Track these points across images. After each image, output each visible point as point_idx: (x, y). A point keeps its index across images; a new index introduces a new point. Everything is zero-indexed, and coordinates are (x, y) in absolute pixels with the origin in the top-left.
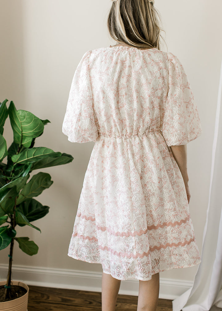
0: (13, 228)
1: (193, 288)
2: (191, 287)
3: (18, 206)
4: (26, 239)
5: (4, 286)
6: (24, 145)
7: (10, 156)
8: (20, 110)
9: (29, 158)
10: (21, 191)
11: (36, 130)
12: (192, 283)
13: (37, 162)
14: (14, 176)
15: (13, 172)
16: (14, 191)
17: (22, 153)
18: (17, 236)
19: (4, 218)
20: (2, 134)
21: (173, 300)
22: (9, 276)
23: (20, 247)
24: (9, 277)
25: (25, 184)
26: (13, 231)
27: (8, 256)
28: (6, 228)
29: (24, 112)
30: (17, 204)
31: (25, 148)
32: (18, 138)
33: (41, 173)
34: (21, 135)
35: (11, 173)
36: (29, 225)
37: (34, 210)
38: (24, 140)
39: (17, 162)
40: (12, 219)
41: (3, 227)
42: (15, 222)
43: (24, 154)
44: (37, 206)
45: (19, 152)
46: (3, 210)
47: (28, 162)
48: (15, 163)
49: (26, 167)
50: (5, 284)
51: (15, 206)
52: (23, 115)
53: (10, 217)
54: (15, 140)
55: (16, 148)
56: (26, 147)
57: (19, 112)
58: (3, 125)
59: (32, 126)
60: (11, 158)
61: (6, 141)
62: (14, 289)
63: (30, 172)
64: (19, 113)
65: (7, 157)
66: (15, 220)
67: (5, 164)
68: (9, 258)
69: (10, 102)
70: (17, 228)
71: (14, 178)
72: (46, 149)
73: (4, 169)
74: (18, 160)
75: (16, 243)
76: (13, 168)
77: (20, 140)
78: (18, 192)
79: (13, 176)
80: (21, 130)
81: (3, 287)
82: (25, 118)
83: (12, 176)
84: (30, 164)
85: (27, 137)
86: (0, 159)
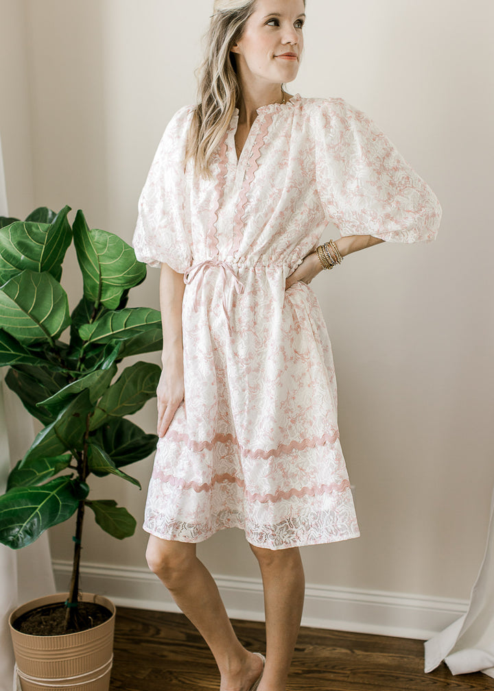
0: (82, 479)
1: (468, 615)
2: (465, 612)
3: (93, 433)
4: (111, 504)
5: (64, 603)
6: (104, 304)
7: (76, 327)
8: (97, 230)
9: (114, 332)
10: (99, 400)
11: (128, 274)
12: (467, 605)
13: (132, 340)
14: (84, 370)
15: (83, 360)
16: (84, 400)
17: (102, 319)
18: (90, 498)
19: (64, 458)
20: (59, 280)
21: (426, 641)
22: (74, 581)
23: (98, 521)
24: (73, 584)
25: (109, 387)
26: (82, 486)
27: (71, 539)
28: (67, 479)
29: (103, 234)
30: (91, 428)
31: (108, 310)
32: (93, 288)
33: (141, 363)
34: (98, 283)
35: (79, 363)
36: (117, 474)
37: (128, 442)
38: (106, 293)
39: (90, 339)
40: (80, 462)
41: (62, 477)
42: (87, 467)
43: (105, 323)
44: (133, 436)
45: (94, 318)
46: (61, 441)
47: (115, 340)
48: (86, 342)
49: (110, 350)
50: (65, 600)
51: (88, 433)
52: (101, 240)
53: (75, 457)
54: (87, 293)
55: (89, 309)
56: (110, 308)
57: (93, 233)
58: (61, 261)
59: (121, 264)
60: (77, 330)
61: (66, 296)
62: (84, 609)
63: (118, 361)
64: (95, 236)
65: (69, 328)
66: (87, 462)
67: (65, 345)
68: (73, 543)
69: (76, 212)
70: (91, 479)
71: (84, 374)
72: (151, 311)
73: (63, 354)
74: (92, 335)
75: (89, 513)
76: (82, 351)
77: (98, 292)
78: (92, 403)
79: (81, 370)
80: (99, 273)
81: (61, 605)
82: (105, 248)
83: (80, 368)
84: (116, 343)
85: (112, 288)
86: (55, 333)
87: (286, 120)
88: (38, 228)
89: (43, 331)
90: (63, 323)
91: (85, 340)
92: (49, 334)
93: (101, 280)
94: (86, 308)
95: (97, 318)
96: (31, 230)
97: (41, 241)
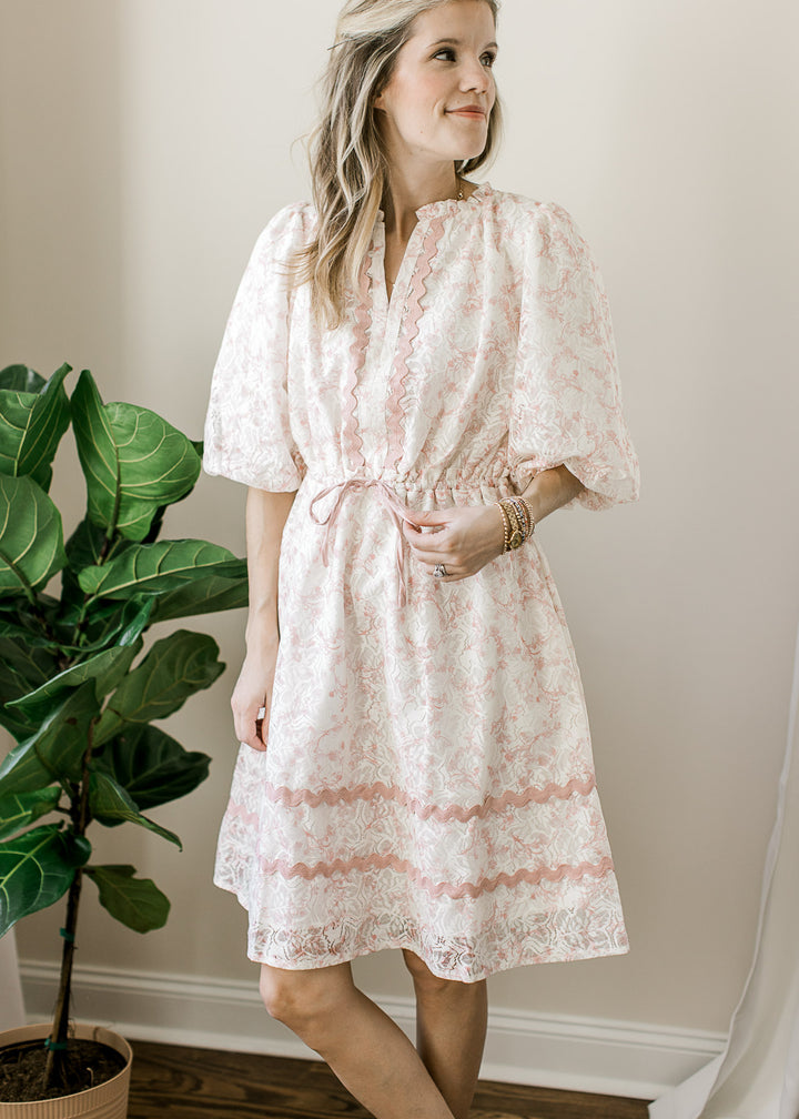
0: (78, 831)
2: (719, 1053)
3: (98, 752)
4: (126, 871)
5: (44, 1040)
6: (123, 532)
7: (74, 571)
8: (117, 403)
9: (140, 580)
10: (108, 698)
11: (169, 477)
12: (725, 1041)
13: (171, 594)
14: (85, 644)
15: (85, 627)
16: (87, 696)
17: (118, 559)
18: (92, 862)
19: (46, 794)
20: (46, 489)
22: (62, 1004)
23: (103, 901)
24: (60, 1010)
25: (127, 673)
26: (79, 841)
27: (58, 932)
28: (52, 832)
29: (128, 412)
30: (95, 743)
31: (128, 543)
32: (105, 504)
33: (182, 633)
34: (114, 495)
35: (77, 632)
36: (140, 822)
37: (155, 766)
38: (126, 513)
39: (98, 592)
40: (75, 801)
41: (45, 827)
42: (87, 809)
43: (124, 564)
44: (165, 754)
45: (105, 556)
46: (44, 765)
47: (141, 594)
48: (91, 596)
49: (133, 611)
50: (46, 1035)
51: (90, 751)
52: (126, 421)
53: (68, 792)
54: (94, 512)
55: (93, 541)
56: (132, 538)
57: (110, 410)
58: (51, 458)
59: (157, 461)
60: (76, 576)
61: (61, 516)
62: (78, 1052)
64: (114, 414)
65: (59, 575)
66: (87, 801)
67: (54, 600)
69: (79, 374)
70: (94, 830)
71: (85, 651)
72: (204, 545)
73: (50, 615)
74: (102, 584)
76: (83, 612)
77: (112, 511)
79: (81, 644)
80: (116, 478)
81: (38, 1044)
82: (132, 433)
83: (78, 641)
84: (145, 600)
85: (136, 504)
86: (39, 580)
87: (468, 228)
88: (16, 401)
89: (17, 577)
90: (53, 564)
91: (88, 592)
92: (27, 583)
93: (119, 490)
94: (90, 537)
95: (110, 555)
96: (5, 403)
97: (22, 424)
